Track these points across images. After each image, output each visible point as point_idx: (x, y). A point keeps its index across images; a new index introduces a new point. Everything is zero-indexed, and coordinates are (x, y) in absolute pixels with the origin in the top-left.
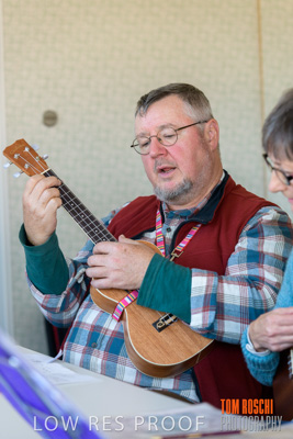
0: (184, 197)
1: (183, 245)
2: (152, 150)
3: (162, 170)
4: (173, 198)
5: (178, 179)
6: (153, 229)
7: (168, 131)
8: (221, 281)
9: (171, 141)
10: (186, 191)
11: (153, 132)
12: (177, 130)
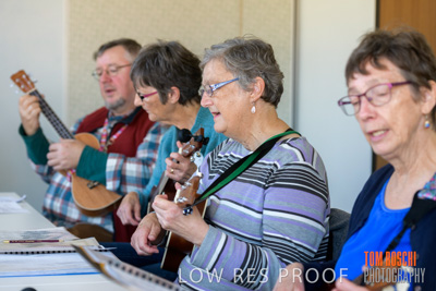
0: (120, 109)
1: (115, 137)
2: (102, 78)
3: (109, 91)
4: (115, 108)
5: (117, 97)
6: (101, 126)
7: (113, 68)
9: (114, 74)
10: (121, 105)
11: (105, 68)
12: (119, 68)
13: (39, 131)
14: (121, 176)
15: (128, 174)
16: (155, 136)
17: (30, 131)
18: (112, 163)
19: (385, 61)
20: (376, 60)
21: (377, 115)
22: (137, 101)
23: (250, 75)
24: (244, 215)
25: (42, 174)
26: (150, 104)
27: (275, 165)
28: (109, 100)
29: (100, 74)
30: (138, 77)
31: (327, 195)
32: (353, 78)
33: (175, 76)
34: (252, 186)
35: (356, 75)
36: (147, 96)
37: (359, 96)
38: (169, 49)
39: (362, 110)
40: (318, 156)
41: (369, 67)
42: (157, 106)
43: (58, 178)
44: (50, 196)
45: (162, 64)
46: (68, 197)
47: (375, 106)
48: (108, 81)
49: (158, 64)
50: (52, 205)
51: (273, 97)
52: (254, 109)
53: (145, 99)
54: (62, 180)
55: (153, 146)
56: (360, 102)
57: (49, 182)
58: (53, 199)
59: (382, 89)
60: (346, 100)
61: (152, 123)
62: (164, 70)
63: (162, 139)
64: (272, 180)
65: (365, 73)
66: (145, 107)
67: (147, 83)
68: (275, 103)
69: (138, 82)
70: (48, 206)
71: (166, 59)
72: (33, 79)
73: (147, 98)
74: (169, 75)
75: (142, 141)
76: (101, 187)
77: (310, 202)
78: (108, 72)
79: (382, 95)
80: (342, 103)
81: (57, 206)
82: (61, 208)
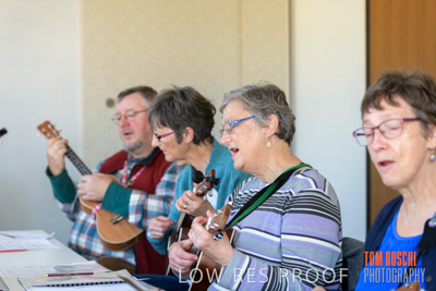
0: (138, 151)
1: (134, 178)
2: (121, 122)
3: (127, 134)
4: (132, 150)
5: (134, 139)
6: (122, 168)
7: (131, 113)
8: (147, 197)
9: (130, 119)
10: (139, 147)
11: (123, 113)
12: (136, 113)
13: (64, 172)
14: (143, 211)
15: (149, 209)
16: (171, 176)
17: (56, 172)
18: (135, 198)
19: (398, 99)
20: (390, 97)
21: (389, 146)
22: (155, 142)
23: (265, 113)
24: (265, 240)
25: (68, 212)
26: (167, 144)
27: (290, 193)
28: (127, 142)
29: (119, 119)
30: (156, 120)
31: (340, 219)
32: (368, 112)
33: (190, 118)
34: (270, 213)
35: (371, 110)
36: (164, 136)
37: (373, 129)
38: (184, 93)
39: (375, 141)
40: (330, 185)
41: (383, 103)
42: (173, 147)
43: (82, 216)
44: (76, 232)
45: (177, 106)
46: (92, 233)
47: (387, 138)
48: (126, 125)
49: (173, 106)
50: (77, 241)
51: (286, 135)
52: (269, 144)
53: (162, 139)
54: (87, 217)
55: (170, 185)
56: (373, 134)
57: (74, 220)
58: (79, 235)
59: (394, 123)
60: (361, 132)
61: (169, 164)
62: (180, 111)
63: (178, 178)
64: (288, 206)
65: (379, 108)
66: (162, 148)
67: (164, 125)
68: (289, 140)
69: (155, 124)
70: (74, 242)
71: (181, 101)
72: (58, 128)
73: (164, 139)
74: (183, 117)
75: (159, 181)
76: (124, 222)
77: (323, 226)
78: (126, 117)
79: (394, 129)
80: (356, 134)
81: (83, 241)
82: (87, 244)
